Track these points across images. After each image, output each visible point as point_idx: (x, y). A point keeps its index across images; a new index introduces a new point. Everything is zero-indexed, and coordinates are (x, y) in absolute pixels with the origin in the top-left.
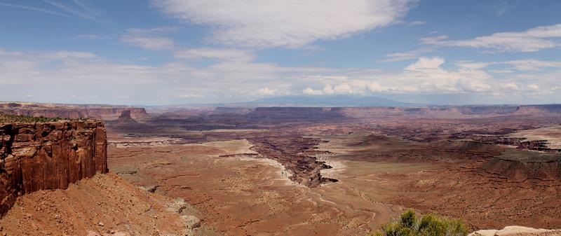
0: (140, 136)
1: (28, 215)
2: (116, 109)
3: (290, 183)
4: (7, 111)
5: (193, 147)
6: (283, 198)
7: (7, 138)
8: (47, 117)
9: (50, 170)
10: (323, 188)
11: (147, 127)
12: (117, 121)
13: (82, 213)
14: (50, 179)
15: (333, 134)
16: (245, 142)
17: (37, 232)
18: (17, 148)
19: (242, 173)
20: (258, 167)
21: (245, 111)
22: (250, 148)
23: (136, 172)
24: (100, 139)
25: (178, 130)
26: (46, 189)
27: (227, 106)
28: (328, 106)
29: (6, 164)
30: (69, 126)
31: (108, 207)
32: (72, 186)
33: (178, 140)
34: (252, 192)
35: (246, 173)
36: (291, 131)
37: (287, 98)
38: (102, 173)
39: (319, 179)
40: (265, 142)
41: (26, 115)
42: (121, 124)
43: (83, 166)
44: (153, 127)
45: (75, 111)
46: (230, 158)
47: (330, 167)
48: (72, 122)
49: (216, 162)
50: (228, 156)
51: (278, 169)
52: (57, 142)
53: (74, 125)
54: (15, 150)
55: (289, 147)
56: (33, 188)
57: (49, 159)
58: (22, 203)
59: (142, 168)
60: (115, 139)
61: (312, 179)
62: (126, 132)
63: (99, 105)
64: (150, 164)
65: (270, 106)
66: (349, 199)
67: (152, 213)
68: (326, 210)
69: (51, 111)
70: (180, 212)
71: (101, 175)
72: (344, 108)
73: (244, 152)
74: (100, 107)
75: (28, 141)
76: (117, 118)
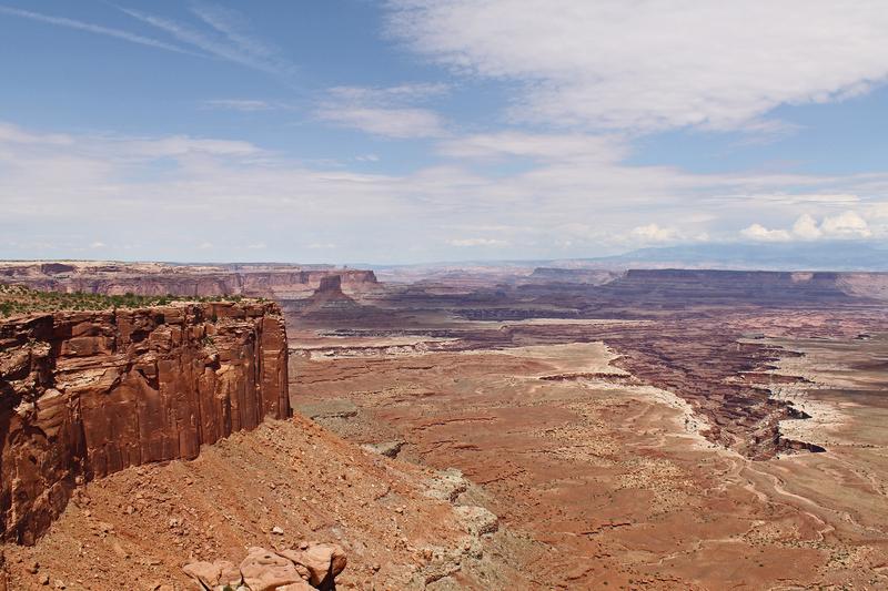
0: (362, 334)
1: (104, 526)
2: (308, 273)
3: (703, 445)
4: (39, 283)
5: (481, 358)
6: (686, 478)
7: (42, 350)
8: (144, 294)
9: (154, 417)
10: (784, 464)
11: (380, 312)
12: (310, 301)
13: (233, 509)
14: (155, 438)
15: (815, 337)
16: (601, 347)
17: (129, 562)
18: (68, 372)
19: (592, 416)
20: (630, 406)
21: (600, 277)
22: (612, 363)
23: (354, 414)
24: (272, 343)
25: (449, 320)
26: (147, 463)
27: (559, 265)
28: (803, 269)
29: (43, 413)
30: (199, 315)
31: (293, 492)
32: (208, 451)
33: (448, 341)
34: (616, 459)
35: (602, 417)
36: (710, 326)
37: (702, 249)
38: (277, 418)
39: (777, 442)
40: (648, 349)
41: (89, 290)
42: (319, 306)
43: (234, 404)
44: (393, 313)
45: (212, 278)
46: (566, 384)
47: (805, 416)
48: (206, 304)
49: (533, 390)
50: (560, 379)
51: (677, 411)
52: (170, 351)
53: (209, 312)
54: (65, 376)
55: (704, 362)
56: (113, 463)
57: (151, 392)
58: (86, 500)
59: (368, 404)
60: (306, 341)
61: (758, 440)
62: (332, 326)
63: (268, 265)
64: (386, 394)
65: (660, 267)
66: (851, 497)
67: (392, 502)
68: (789, 515)
69: (153, 280)
70: (453, 500)
71: (275, 422)
72: (848, 275)
73: (596, 371)
74: (271, 270)
75: (95, 354)
76: (311, 294)
